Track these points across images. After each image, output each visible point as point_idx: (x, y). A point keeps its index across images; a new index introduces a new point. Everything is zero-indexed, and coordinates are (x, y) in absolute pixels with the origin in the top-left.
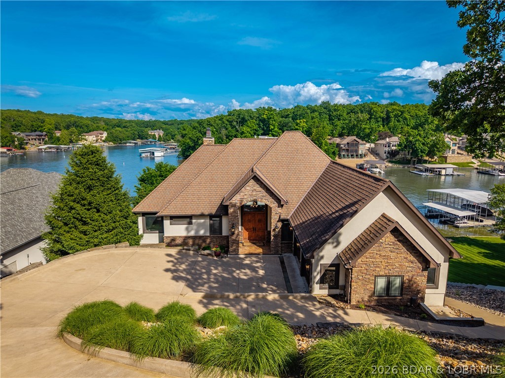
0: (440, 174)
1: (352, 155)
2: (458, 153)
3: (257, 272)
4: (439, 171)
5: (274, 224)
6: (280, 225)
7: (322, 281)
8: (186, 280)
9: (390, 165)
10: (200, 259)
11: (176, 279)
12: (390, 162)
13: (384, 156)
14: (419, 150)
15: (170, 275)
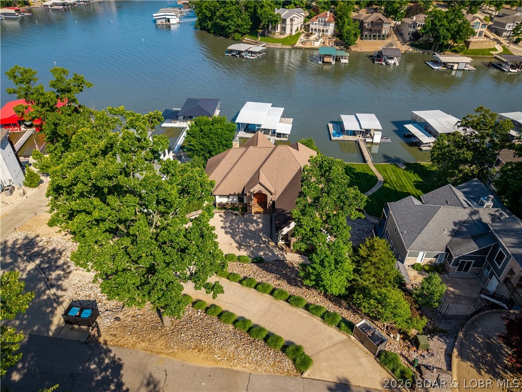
0: (452, 68)
1: (374, 36)
2: (485, 36)
3: (259, 225)
4: (452, 66)
5: (269, 201)
6: (271, 202)
7: (282, 239)
8: (231, 233)
9: (411, 50)
10: (234, 218)
11: (227, 233)
12: (412, 45)
13: (407, 37)
14: (442, 37)
15: (223, 231)
